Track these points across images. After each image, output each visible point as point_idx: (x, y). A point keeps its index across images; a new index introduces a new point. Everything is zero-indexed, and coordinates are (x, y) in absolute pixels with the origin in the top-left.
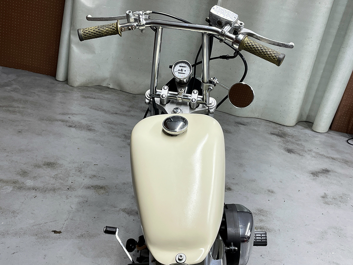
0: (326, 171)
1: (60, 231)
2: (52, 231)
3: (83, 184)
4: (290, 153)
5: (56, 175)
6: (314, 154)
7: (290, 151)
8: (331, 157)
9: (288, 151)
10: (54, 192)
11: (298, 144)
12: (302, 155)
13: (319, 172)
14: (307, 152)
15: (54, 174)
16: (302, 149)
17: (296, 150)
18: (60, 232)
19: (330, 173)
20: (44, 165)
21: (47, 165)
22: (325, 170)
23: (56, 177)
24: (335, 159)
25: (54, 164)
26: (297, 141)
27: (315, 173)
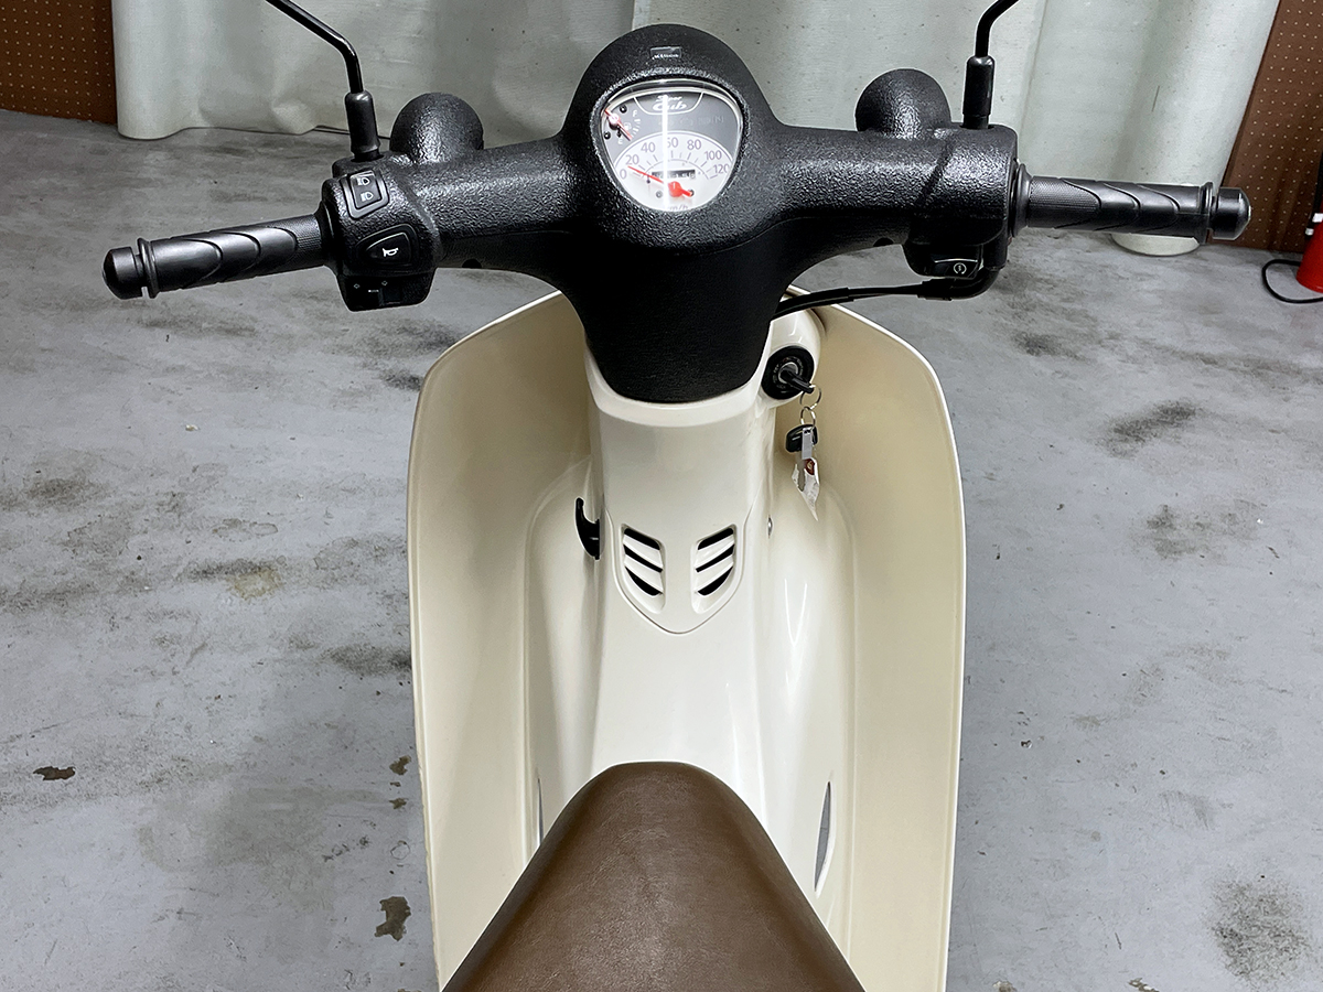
0: (1176, 415)
1: (70, 769)
2: (38, 772)
3: (185, 562)
4: (1038, 354)
5: (80, 531)
6: (1131, 349)
7: (1036, 346)
8: (1202, 355)
9: (1028, 345)
10: (61, 603)
11: (1070, 316)
12: (1083, 359)
13: (1146, 423)
14: (1105, 342)
15: (70, 529)
16: (1085, 330)
17: (1060, 341)
18: (68, 773)
19: (1193, 420)
20: (33, 493)
21: (43, 493)
22: (1173, 411)
23: (74, 543)
24: (1215, 363)
25: (72, 485)
26: (1067, 300)
27: (1129, 429)
